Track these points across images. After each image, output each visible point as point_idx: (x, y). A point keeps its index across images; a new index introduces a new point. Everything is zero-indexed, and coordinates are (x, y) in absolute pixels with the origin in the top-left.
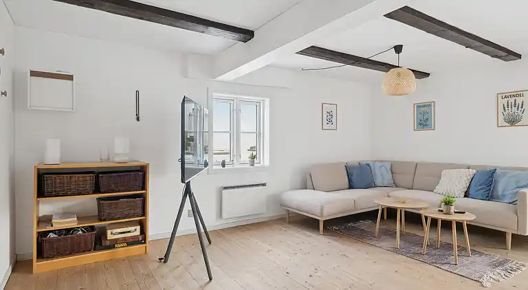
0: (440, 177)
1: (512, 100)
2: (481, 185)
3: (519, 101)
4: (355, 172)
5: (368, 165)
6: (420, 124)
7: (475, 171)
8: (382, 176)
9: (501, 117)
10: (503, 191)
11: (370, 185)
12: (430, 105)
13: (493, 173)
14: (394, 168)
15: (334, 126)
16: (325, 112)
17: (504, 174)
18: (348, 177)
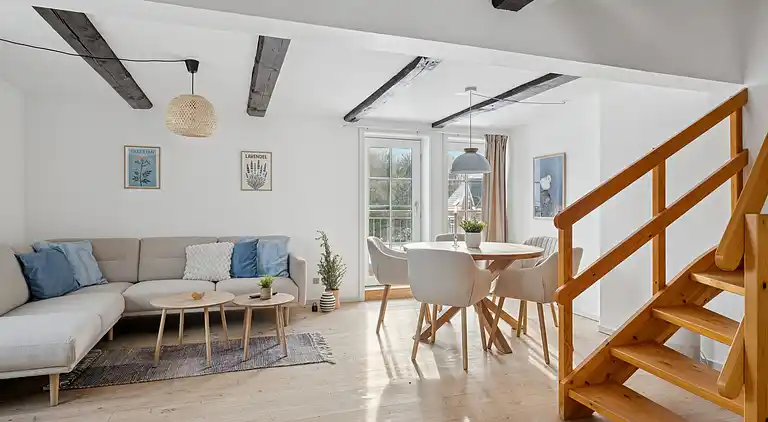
0: (186, 257)
1: (255, 161)
2: (245, 260)
3: (263, 162)
5: (58, 250)
6: (135, 178)
7: (233, 245)
8: (84, 266)
9: (245, 179)
10: (268, 263)
13: (256, 243)
14: (101, 251)
17: (265, 245)
18: (26, 277)
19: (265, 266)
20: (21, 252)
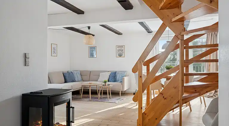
0: (99, 76)
1: (120, 48)
2: (112, 77)
3: (122, 48)
4: (67, 76)
5: (72, 72)
6: (91, 55)
7: (110, 73)
8: (77, 77)
9: (117, 54)
11: (74, 81)
12: (95, 48)
13: (116, 72)
14: (82, 74)
15: (56, 55)
16: (52, 48)
17: (118, 73)
18: (64, 78)
19: (118, 79)
20: (64, 72)
